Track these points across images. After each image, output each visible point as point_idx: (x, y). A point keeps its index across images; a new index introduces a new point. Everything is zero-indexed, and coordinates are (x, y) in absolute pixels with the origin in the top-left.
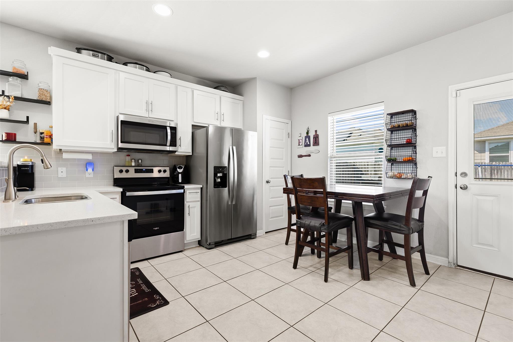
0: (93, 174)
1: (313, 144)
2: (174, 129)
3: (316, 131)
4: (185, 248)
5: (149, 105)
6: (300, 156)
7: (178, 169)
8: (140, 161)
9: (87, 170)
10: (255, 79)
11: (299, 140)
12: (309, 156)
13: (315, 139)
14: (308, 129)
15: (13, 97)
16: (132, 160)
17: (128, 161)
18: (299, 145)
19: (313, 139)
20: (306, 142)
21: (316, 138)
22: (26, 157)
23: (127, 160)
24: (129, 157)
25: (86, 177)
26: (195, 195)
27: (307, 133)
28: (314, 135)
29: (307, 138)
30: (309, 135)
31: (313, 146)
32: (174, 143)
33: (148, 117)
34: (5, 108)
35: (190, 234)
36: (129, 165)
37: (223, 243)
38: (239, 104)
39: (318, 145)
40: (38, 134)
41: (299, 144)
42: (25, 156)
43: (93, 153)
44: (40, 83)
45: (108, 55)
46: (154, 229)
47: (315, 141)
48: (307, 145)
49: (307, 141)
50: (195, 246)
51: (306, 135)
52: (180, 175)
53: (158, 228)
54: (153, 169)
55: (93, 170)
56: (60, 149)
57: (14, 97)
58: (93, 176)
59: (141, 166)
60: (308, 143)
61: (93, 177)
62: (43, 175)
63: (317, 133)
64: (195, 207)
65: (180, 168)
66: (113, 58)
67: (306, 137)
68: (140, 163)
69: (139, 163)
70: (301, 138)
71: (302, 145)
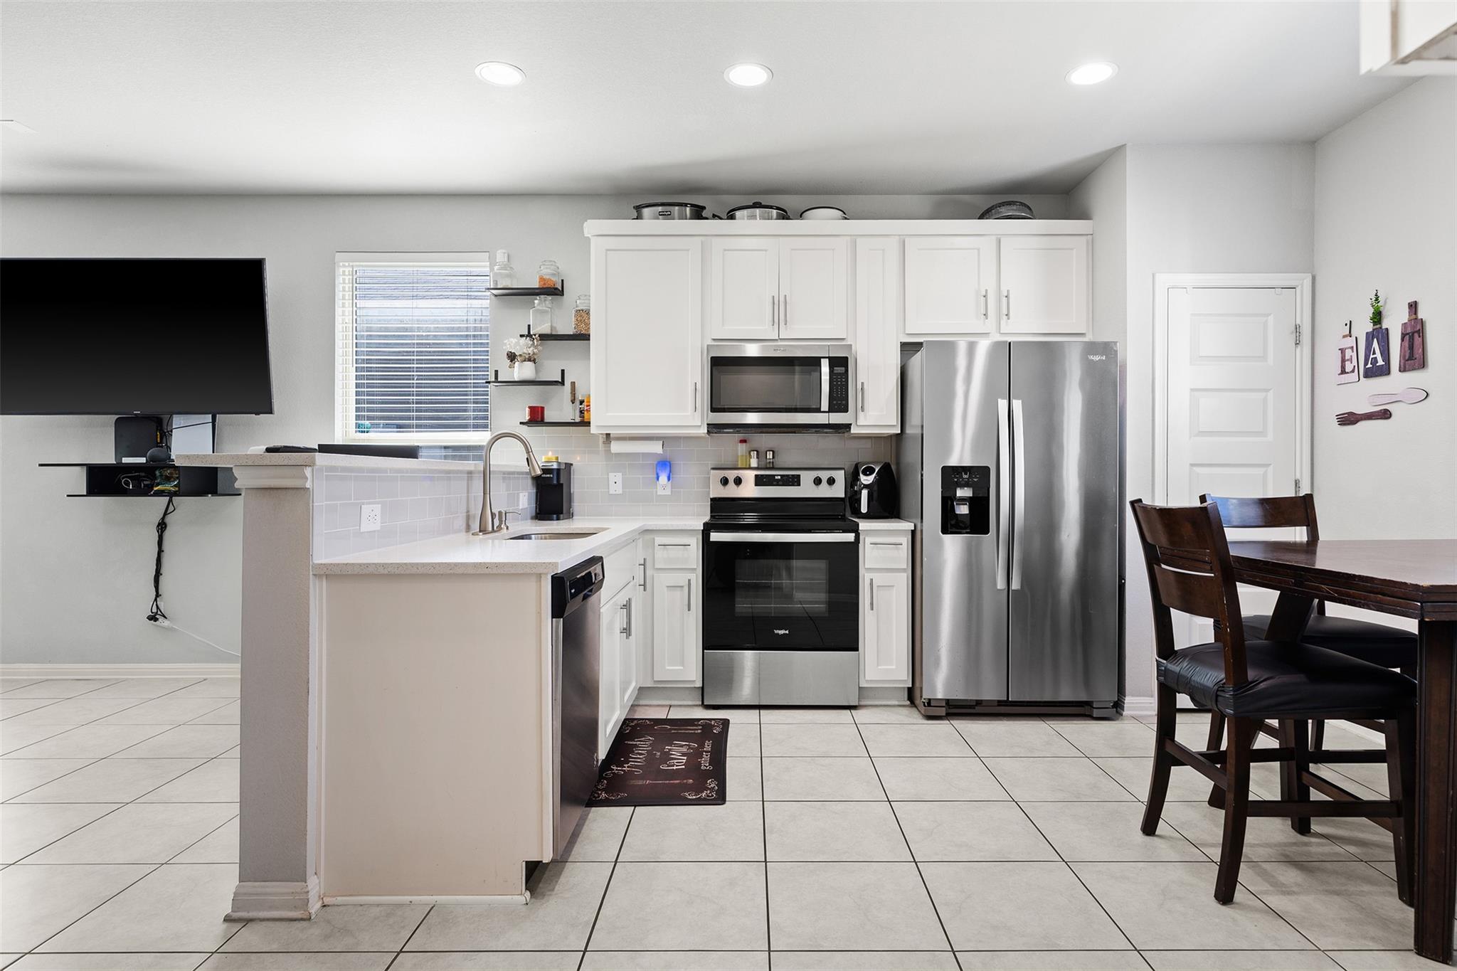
0: (672, 488)
1: (1400, 367)
2: (840, 364)
3: (1413, 307)
4: (862, 703)
5: (780, 310)
6: (1348, 419)
7: (861, 475)
8: (770, 455)
9: (658, 479)
10: (1119, 150)
11: (1343, 351)
12: (1386, 415)
13: (1406, 343)
14: (1377, 299)
15: (537, 336)
16: (752, 453)
17: (742, 456)
18: (1343, 372)
19: (1403, 340)
20: (1372, 356)
21: (1415, 334)
22: (550, 453)
23: (740, 454)
24: (744, 444)
25: (658, 493)
26: (890, 552)
27: (1377, 317)
28: (1404, 325)
29: (1375, 340)
30: (1384, 326)
31: (1400, 371)
32: (839, 402)
33: (776, 340)
34: (529, 360)
35: (878, 665)
36: (744, 466)
37: (978, 709)
38: (1072, 249)
39: (1423, 365)
40: (577, 403)
41: (1343, 367)
42: (548, 451)
43: (665, 440)
44: (580, 299)
45: (692, 205)
46: (776, 632)
47: (1407, 349)
48: (1376, 371)
49: (1374, 353)
50: (897, 703)
51: (1370, 327)
52: (865, 493)
53: (787, 632)
54: (799, 476)
55: (669, 479)
56: (607, 434)
57: (540, 335)
58: (672, 491)
59: (773, 468)
60: (1380, 362)
61: (670, 493)
62: (586, 490)
63: (1416, 313)
64: (893, 586)
65: (869, 471)
66: (704, 208)
67: (1370, 337)
68: (770, 459)
69: (768, 461)
70: (1350, 342)
71: (1353, 371)
